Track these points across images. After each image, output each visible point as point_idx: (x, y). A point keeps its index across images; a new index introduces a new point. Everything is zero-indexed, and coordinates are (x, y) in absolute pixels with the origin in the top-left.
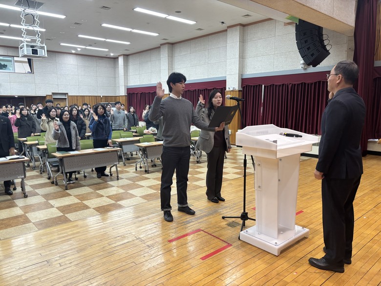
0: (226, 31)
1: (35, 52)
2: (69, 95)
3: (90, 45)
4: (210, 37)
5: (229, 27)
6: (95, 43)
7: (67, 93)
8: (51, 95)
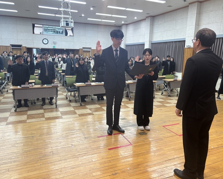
0: (188, 6)
1: (67, 24)
2: (92, 49)
3: (104, 19)
4: (178, 11)
5: (190, 4)
6: (106, 18)
7: (91, 48)
8: (82, 49)
